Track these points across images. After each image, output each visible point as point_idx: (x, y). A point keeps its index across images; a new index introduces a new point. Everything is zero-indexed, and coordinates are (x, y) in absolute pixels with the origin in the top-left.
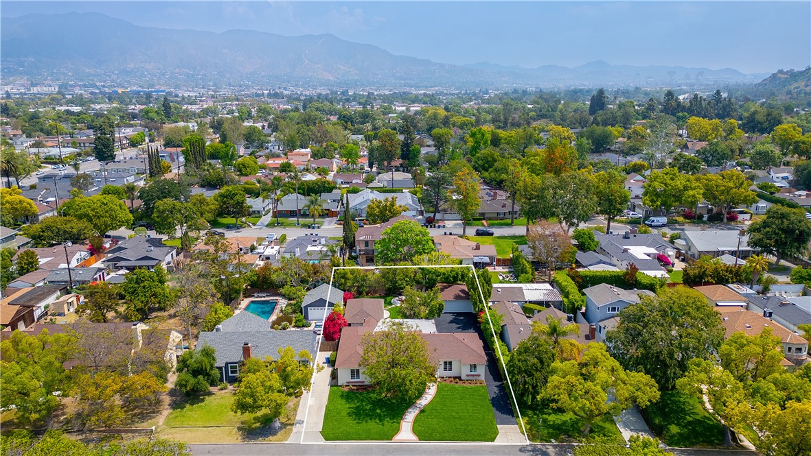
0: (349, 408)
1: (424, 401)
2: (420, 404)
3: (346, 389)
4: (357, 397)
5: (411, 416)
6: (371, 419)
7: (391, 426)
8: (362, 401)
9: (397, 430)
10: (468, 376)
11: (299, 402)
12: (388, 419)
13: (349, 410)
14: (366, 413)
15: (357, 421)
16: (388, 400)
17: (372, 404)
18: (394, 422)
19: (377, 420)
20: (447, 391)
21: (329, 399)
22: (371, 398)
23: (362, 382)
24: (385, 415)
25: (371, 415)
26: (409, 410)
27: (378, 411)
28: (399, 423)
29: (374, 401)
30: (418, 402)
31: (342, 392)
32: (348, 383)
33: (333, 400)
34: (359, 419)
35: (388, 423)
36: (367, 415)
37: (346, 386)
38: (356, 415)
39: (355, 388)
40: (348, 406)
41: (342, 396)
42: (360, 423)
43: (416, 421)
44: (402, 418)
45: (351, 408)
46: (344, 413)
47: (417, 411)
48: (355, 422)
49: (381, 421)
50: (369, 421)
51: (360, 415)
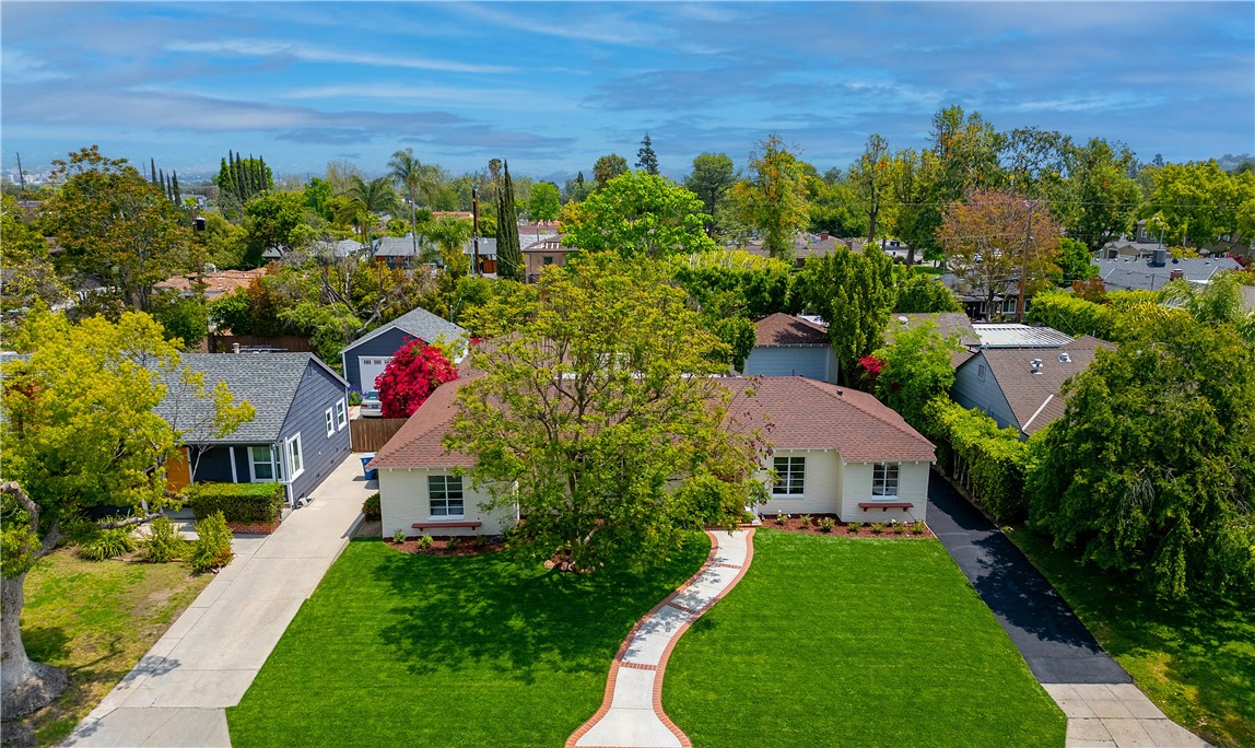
0: (395, 611)
1: (708, 588)
2: (692, 597)
3: (407, 550)
4: (443, 574)
5: (654, 642)
6: (476, 654)
7: (565, 684)
8: (459, 585)
9: (592, 704)
10: (865, 507)
11: (198, 590)
12: (556, 655)
13: (393, 620)
14: (463, 632)
15: (414, 661)
16: (566, 582)
17: (495, 596)
18: (580, 667)
19: (506, 660)
20: (796, 555)
21: (326, 580)
22: (494, 576)
23: (474, 526)
24: (540, 640)
25: (482, 639)
26: (650, 620)
27: (516, 623)
28: (601, 671)
29: (508, 586)
30: (685, 590)
31: (389, 559)
32: (421, 528)
33: (342, 582)
34: (424, 656)
35: (549, 671)
36: (465, 638)
37: (408, 539)
38: (417, 638)
39: (443, 545)
40: (396, 602)
41: (383, 570)
42: (423, 671)
43: (677, 661)
44: (615, 653)
45: (403, 610)
46: (368, 631)
47: (680, 625)
48: (403, 666)
49: (520, 659)
50: (470, 662)
51: (436, 636)
